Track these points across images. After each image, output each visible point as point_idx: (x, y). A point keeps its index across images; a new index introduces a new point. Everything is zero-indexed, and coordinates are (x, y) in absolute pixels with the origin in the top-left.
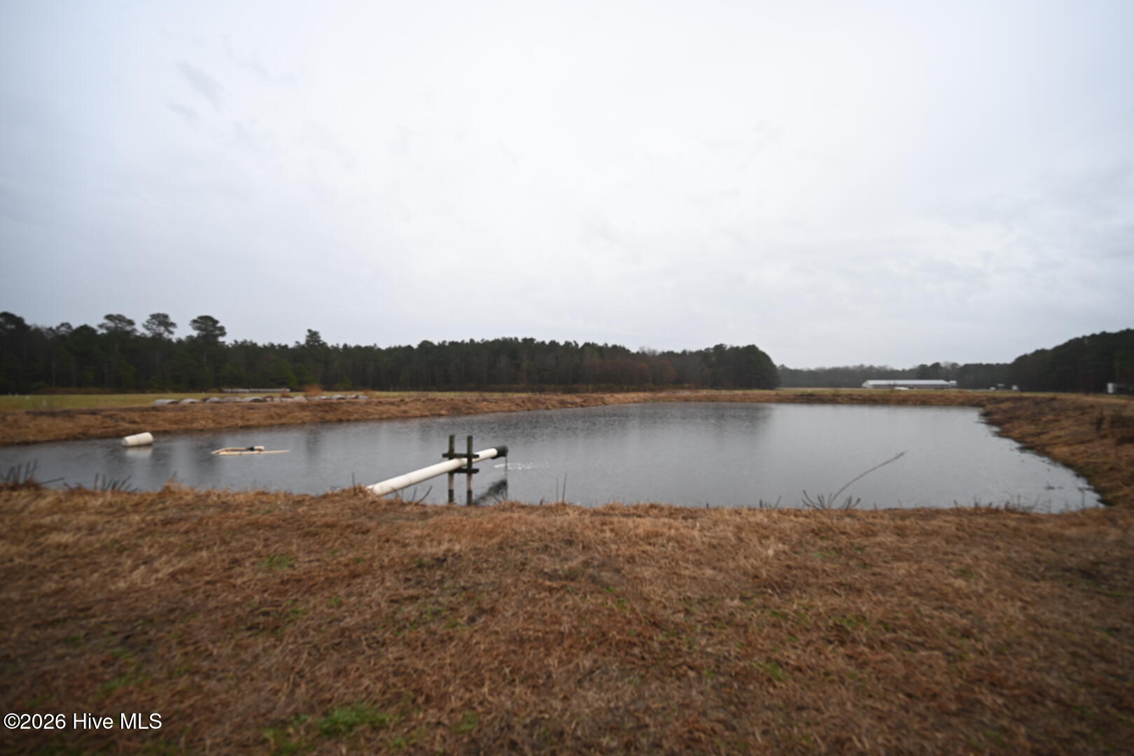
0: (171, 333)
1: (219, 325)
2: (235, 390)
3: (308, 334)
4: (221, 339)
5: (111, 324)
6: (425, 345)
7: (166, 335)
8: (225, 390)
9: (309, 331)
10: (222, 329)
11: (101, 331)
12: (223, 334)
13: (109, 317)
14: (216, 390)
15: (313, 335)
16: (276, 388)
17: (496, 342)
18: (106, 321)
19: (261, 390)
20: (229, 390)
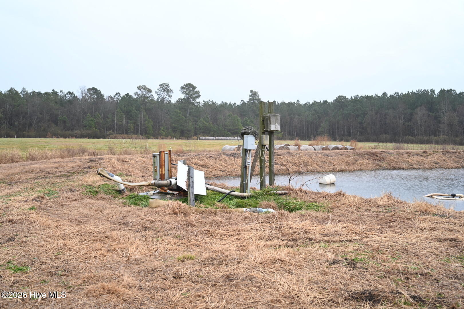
0: (170, 97)
1: (196, 90)
2: (207, 138)
3: (250, 94)
4: (198, 100)
5: (140, 92)
6: (341, 101)
7: (167, 99)
8: (201, 137)
9: (252, 91)
10: (198, 92)
11: (135, 97)
12: (199, 96)
13: (139, 88)
14: (195, 137)
15: (254, 94)
16: (231, 136)
17: (408, 95)
18: (138, 90)
19: (222, 138)
20: (204, 138)
